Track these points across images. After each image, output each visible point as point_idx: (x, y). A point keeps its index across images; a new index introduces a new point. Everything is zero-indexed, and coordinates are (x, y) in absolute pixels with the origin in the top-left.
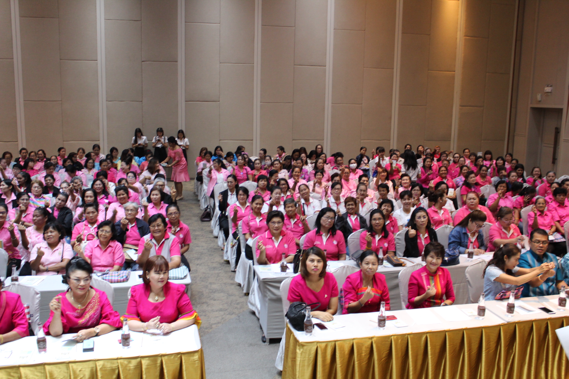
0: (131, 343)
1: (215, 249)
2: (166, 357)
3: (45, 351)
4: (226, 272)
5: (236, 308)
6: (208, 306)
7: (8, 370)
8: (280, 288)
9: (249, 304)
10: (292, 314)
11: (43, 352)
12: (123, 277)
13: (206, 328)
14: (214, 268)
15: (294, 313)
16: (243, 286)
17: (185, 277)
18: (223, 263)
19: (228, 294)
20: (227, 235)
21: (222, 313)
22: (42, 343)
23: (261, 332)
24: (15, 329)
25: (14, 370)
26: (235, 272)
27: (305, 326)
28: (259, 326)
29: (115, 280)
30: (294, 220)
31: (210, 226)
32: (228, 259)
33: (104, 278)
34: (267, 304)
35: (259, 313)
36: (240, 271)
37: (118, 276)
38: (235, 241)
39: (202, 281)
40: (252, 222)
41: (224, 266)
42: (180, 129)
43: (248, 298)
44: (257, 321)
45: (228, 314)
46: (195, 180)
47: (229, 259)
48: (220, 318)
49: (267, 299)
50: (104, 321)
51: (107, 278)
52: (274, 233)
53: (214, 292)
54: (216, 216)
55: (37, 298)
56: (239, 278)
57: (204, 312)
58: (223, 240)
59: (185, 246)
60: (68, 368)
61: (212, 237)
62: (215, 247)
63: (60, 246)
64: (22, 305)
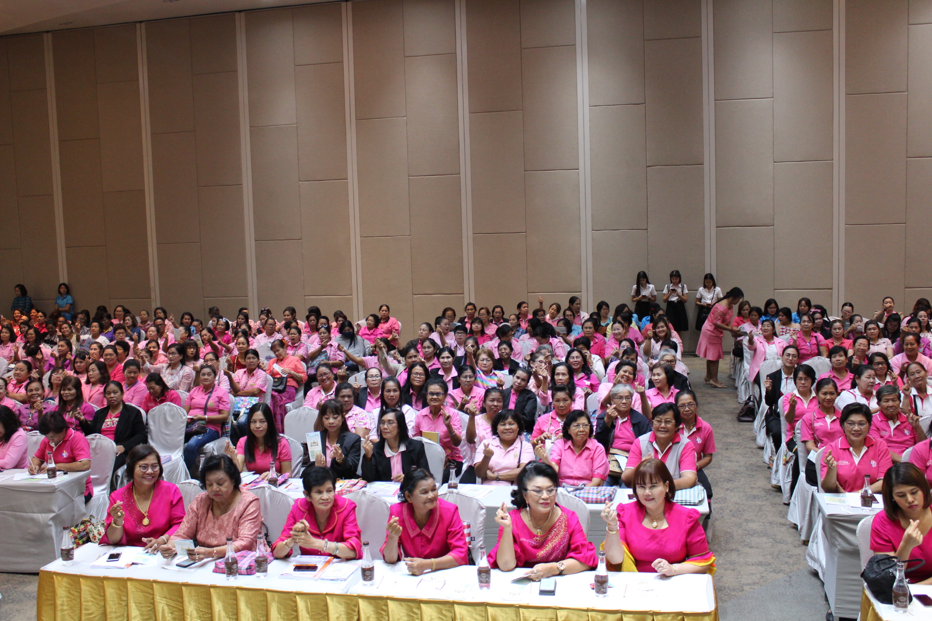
0: (609, 590)
1: (759, 467)
2: (660, 617)
3: (488, 587)
4: (774, 505)
5: (786, 563)
6: (738, 555)
7: (439, 606)
8: (857, 531)
9: (808, 558)
10: (873, 573)
11: (485, 588)
12: (604, 495)
13: (734, 590)
14: (755, 497)
15: (876, 572)
16: (801, 528)
17: (701, 502)
18: (769, 490)
19: (774, 540)
20: (777, 444)
21: (761, 569)
22: (484, 574)
23: (827, 605)
24: (451, 553)
25: (447, 607)
26: (788, 504)
27: (893, 595)
28: (824, 595)
29: (592, 498)
30: (895, 423)
31: (751, 430)
32: (779, 484)
33: (577, 495)
34: (836, 559)
35: (824, 574)
36: (797, 504)
37: (597, 493)
38: (791, 454)
39: (734, 516)
40: (818, 422)
41: (771, 494)
42: (707, 272)
43: (807, 549)
44: (820, 588)
45: (771, 572)
46: (732, 356)
47: (781, 484)
48: (759, 576)
49: (836, 550)
50: (572, 554)
51: (581, 495)
52: (852, 441)
53: (752, 535)
54: (763, 412)
55: (482, 515)
56: (795, 515)
57: (731, 564)
58: (772, 451)
59: (705, 456)
60: (518, 615)
61: (755, 447)
62: (760, 463)
63: (517, 444)
64: (460, 521)
